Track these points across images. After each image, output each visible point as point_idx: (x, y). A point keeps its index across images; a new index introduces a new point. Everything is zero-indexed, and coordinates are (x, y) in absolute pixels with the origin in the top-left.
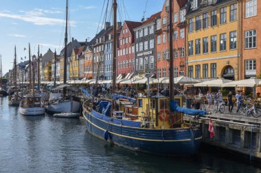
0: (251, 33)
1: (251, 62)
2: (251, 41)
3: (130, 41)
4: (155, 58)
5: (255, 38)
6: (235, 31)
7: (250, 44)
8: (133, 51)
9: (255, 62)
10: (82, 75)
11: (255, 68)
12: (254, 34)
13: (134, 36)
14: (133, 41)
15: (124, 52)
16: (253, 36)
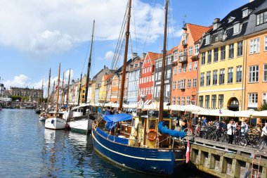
0: (254, 68)
1: (253, 95)
2: (254, 76)
3: (151, 70)
4: (171, 87)
5: (257, 73)
6: (241, 66)
7: (254, 79)
8: (153, 80)
9: (257, 95)
10: (108, 100)
11: (256, 102)
12: (257, 69)
13: (154, 66)
14: (153, 71)
15: (145, 80)
16: (256, 71)
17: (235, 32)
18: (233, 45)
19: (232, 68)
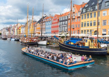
1: (104, 30)
4: (68, 27)
6: (99, 20)
7: (104, 24)
8: (59, 25)
9: (106, 30)
10: (35, 33)
11: (106, 32)
12: (106, 21)
13: (59, 20)
14: (58, 21)
15: (55, 25)
16: (105, 22)
17: (96, 8)
18: (95, 13)
19: (95, 20)
